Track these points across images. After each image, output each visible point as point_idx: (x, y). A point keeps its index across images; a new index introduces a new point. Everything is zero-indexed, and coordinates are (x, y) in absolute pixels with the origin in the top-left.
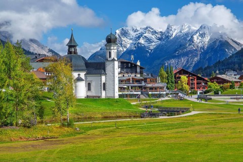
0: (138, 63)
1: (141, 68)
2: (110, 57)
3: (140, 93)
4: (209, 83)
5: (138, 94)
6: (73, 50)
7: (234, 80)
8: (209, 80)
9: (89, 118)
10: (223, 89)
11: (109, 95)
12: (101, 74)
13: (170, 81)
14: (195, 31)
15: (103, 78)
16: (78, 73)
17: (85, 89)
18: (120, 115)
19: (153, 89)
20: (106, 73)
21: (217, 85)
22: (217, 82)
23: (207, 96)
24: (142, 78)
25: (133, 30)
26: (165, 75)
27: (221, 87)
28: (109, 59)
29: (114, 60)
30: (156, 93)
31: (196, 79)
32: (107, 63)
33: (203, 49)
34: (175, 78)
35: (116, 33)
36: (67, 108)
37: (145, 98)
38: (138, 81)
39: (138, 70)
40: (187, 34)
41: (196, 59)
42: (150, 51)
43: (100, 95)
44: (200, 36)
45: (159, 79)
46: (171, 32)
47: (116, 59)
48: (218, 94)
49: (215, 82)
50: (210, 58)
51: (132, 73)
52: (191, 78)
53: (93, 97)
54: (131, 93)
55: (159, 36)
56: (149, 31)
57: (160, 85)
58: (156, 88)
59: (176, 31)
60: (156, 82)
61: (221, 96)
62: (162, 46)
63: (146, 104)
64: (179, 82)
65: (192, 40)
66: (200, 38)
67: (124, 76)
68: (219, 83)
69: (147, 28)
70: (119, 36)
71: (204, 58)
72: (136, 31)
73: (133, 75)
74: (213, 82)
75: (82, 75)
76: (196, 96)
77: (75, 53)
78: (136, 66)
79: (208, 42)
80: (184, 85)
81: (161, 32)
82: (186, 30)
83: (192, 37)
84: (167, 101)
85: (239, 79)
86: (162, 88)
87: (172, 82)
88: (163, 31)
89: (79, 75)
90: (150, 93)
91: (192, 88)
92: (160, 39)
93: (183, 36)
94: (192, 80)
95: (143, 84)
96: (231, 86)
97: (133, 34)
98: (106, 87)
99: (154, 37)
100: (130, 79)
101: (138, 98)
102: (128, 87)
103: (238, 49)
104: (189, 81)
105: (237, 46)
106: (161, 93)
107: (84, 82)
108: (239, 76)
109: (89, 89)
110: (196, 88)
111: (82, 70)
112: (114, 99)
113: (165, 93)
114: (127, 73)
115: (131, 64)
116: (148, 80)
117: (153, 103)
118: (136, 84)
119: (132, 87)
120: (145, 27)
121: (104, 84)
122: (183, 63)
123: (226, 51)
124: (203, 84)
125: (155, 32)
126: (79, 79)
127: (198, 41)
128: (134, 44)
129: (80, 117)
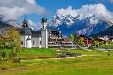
0: (60, 32)
1: (61, 34)
2: (44, 28)
3: (60, 46)
4: (95, 42)
5: (59, 47)
6: (26, 25)
7: (107, 40)
8: (94, 40)
9: (32, 58)
10: (100, 44)
11: (43, 47)
12: (39, 37)
13: (75, 40)
14: (91, 17)
15: (40, 38)
16: (28, 36)
17: (31, 44)
18: (48, 56)
19: (67, 44)
20: (42, 36)
21: (98, 42)
22: (98, 41)
23: (92, 47)
24: (61, 39)
25: (62, 16)
26: (73, 37)
27: (99, 43)
28: (43, 29)
29: (45, 30)
30: (68, 46)
31: (88, 40)
32: (42, 31)
33: (95, 25)
34: (78, 39)
35: (53, 17)
36: (17, 53)
37: (62, 48)
38: (60, 40)
39: (60, 35)
40: (87, 18)
41: (91, 30)
42: (69, 26)
43: (38, 47)
44: (93, 19)
45: (70, 39)
46: (79, 17)
47: (47, 29)
48: (98, 46)
49: (97, 41)
50: (98, 30)
51: (57, 36)
52: (85, 39)
53: (35, 47)
54: (56, 46)
55: (74, 19)
56: (69, 17)
57: (70, 42)
58: (68, 44)
59: (82, 17)
60: (69, 41)
61: (99, 47)
62: (75, 24)
63: (62, 51)
64: (80, 41)
65: (89, 21)
66: (93, 20)
67: (53, 38)
68: (99, 41)
69: (68, 15)
70: (55, 19)
71: (95, 30)
72: (63, 17)
73: (57, 37)
74: (96, 41)
75: (30, 37)
76: (87, 48)
77: (27, 27)
78: (59, 33)
79: (97, 22)
80: (82, 42)
81: (75, 17)
82: (86, 16)
83: (89, 20)
84: (73, 50)
85: (109, 39)
86: (71, 44)
87: (76, 41)
88: (76, 17)
89: (28, 37)
90: (65, 46)
91: (86, 44)
92: (74, 21)
93: (85, 19)
94: (86, 40)
95: (62, 41)
96: (104, 43)
97: (61, 18)
98: (42, 43)
99: (71, 20)
100: (56, 39)
101: (59, 48)
102: (55, 43)
103: (111, 25)
104: (84, 40)
105: (111, 24)
106: (71, 46)
107: (31, 40)
108: (109, 38)
109: (33, 44)
110: (88, 44)
111: (30, 35)
112: (45, 49)
113: (72, 46)
114: (55, 36)
115: (57, 32)
116: (64, 40)
117: (66, 51)
118: (59, 42)
119: (57, 43)
120: (67, 15)
121: (41, 41)
122: (85, 32)
123: (105, 26)
124: (91, 42)
125: (72, 17)
126: (28, 39)
127: (92, 22)
128: (62, 23)
129: (27, 57)
